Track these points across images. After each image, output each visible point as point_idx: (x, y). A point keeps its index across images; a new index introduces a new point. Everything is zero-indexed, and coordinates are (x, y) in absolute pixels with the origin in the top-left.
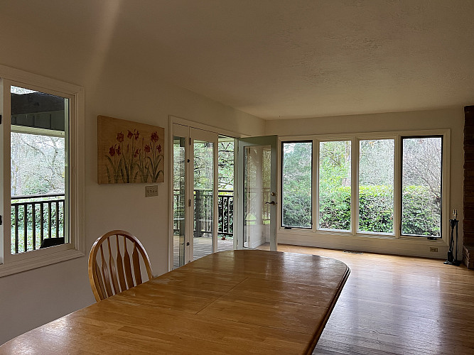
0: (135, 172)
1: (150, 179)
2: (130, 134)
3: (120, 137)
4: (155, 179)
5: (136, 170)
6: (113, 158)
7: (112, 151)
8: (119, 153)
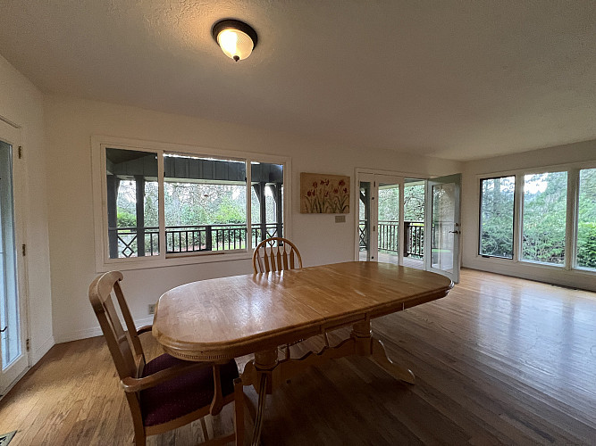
0: (326, 206)
1: (337, 211)
2: (322, 182)
3: (315, 185)
4: (342, 211)
5: (327, 204)
6: (309, 198)
7: (309, 194)
8: (314, 194)
